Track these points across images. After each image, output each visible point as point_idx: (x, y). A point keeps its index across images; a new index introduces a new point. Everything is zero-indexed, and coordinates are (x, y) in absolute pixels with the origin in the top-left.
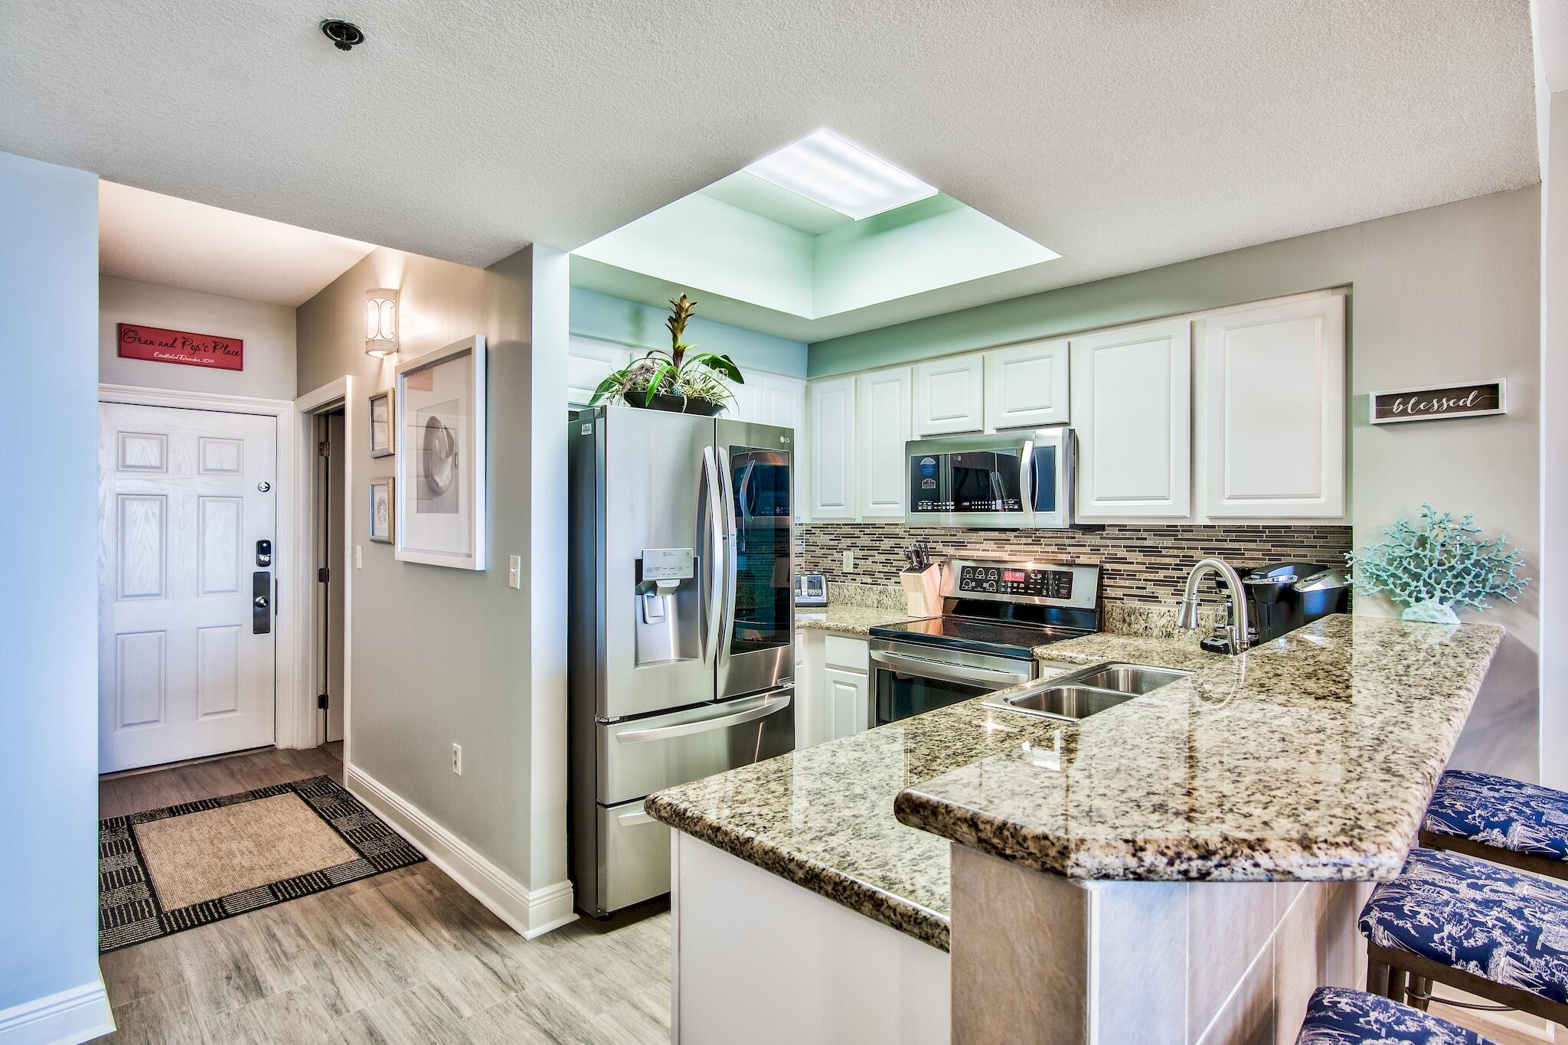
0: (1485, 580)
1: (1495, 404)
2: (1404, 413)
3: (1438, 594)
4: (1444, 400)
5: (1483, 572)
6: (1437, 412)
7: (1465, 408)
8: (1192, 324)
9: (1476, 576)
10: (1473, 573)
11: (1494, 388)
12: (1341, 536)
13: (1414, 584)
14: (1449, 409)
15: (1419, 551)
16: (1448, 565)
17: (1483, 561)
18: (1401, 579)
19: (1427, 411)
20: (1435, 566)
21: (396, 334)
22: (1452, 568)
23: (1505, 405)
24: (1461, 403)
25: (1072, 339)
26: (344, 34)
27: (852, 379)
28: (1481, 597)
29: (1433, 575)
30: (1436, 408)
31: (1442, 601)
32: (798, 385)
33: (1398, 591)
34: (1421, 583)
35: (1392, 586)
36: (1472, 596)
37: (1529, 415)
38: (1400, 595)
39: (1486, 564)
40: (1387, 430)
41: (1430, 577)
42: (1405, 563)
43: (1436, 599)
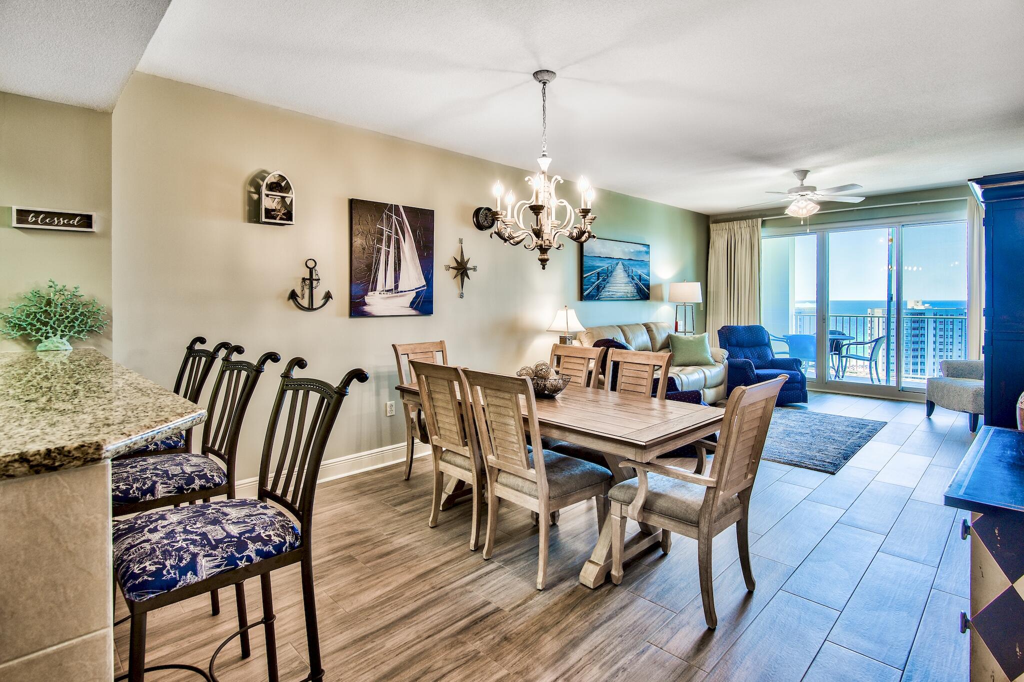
0: (87, 323)
1: (90, 226)
2: (36, 223)
3: (59, 333)
4: (61, 219)
5: (85, 319)
6: (57, 225)
7: (73, 226)
9: (83, 320)
10: (80, 320)
11: (88, 217)
13: (44, 328)
14: (64, 225)
15: (47, 308)
16: (65, 316)
17: (85, 313)
18: (35, 326)
19: (50, 224)
20: (57, 316)
22: (67, 317)
23: (95, 228)
24: (71, 222)
28: (84, 333)
29: (56, 322)
30: (56, 223)
31: (61, 337)
33: (34, 333)
34: (49, 327)
35: (29, 331)
36: (79, 332)
37: (106, 234)
38: (36, 336)
39: (87, 314)
40: (24, 232)
41: (54, 324)
42: (38, 316)
43: (58, 336)
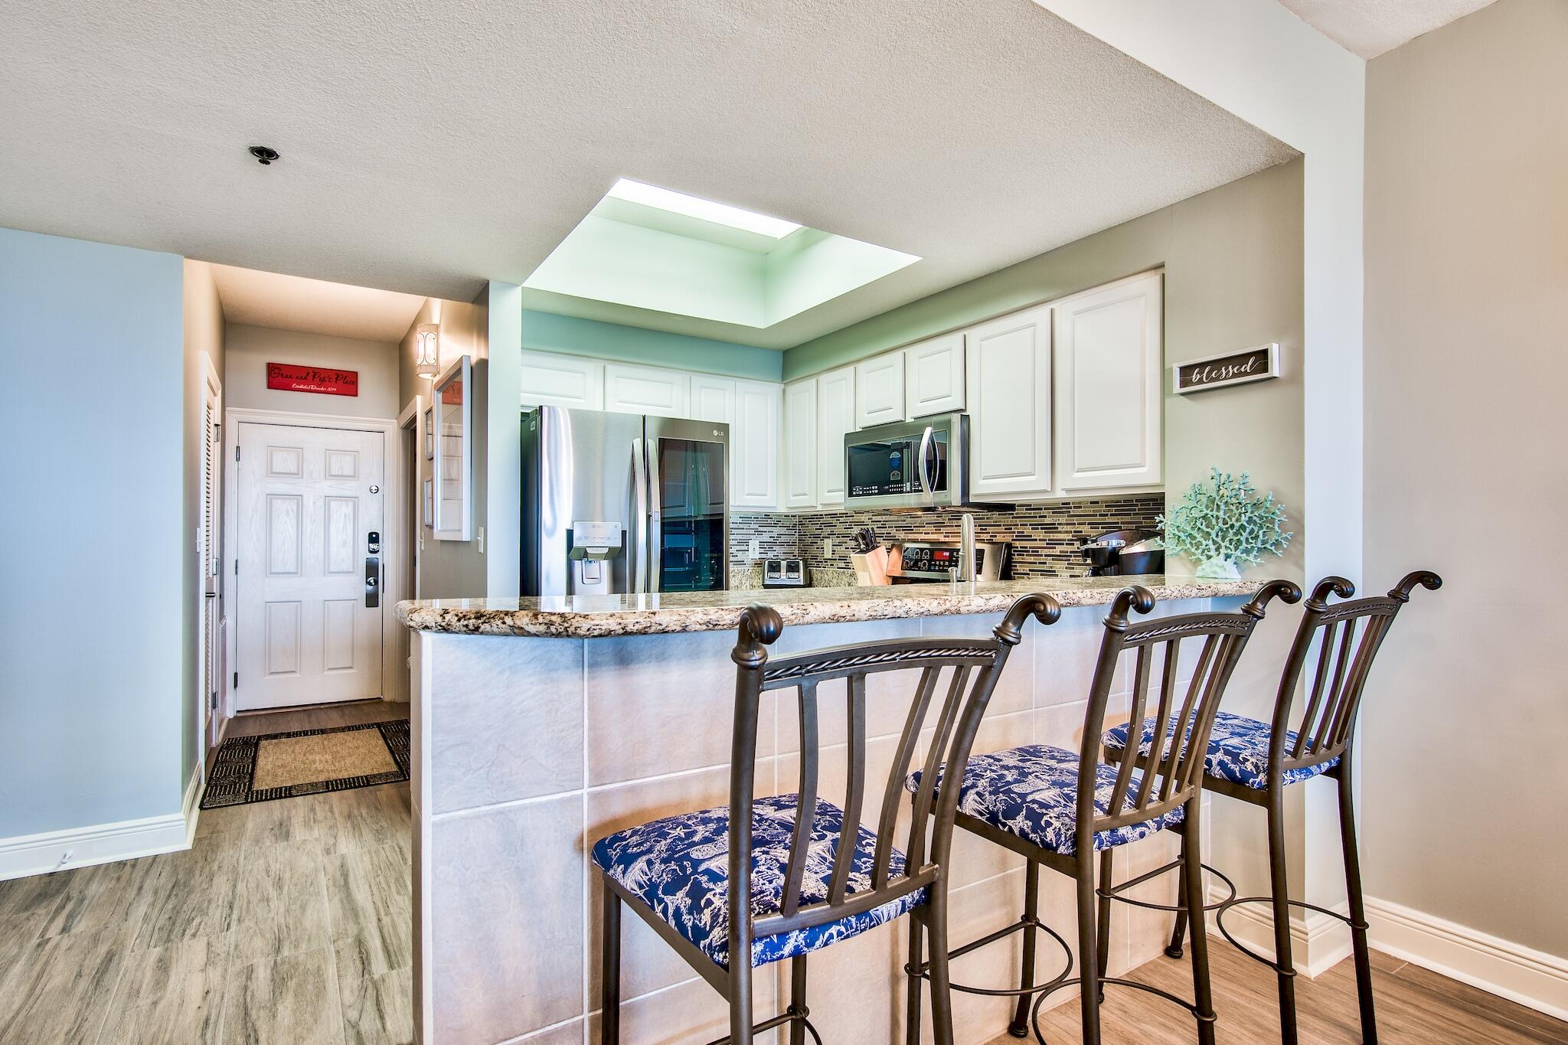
0: (1257, 537)
1: (1268, 368)
2: (1201, 381)
3: (1223, 551)
4: (1230, 367)
5: (1256, 529)
6: (1225, 379)
7: (1246, 374)
8: (1052, 311)
9: (1251, 533)
10: (1248, 530)
11: (1263, 355)
12: (1154, 503)
13: (1204, 543)
14: (1235, 376)
15: (1208, 512)
16: (1230, 523)
17: (1255, 518)
18: (1195, 538)
19: (1217, 379)
20: (1220, 524)
21: (437, 359)
22: (1232, 526)
23: (1275, 369)
24: (1243, 370)
25: (966, 332)
26: (265, 155)
27: (813, 381)
28: (1255, 553)
29: (1220, 534)
30: (1224, 376)
31: (1227, 557)
32: (776, 388)
33: (1193, 550)
34: (1211, 542)
35: (1189, 546)
36: (1247, 551)
37: (1296, 377)
38: (1194, 554)
39: (1258, 521)
40: (1191, 400)
41: (1217, 536)
42: (1198, 524)
43: (1222, 556)
